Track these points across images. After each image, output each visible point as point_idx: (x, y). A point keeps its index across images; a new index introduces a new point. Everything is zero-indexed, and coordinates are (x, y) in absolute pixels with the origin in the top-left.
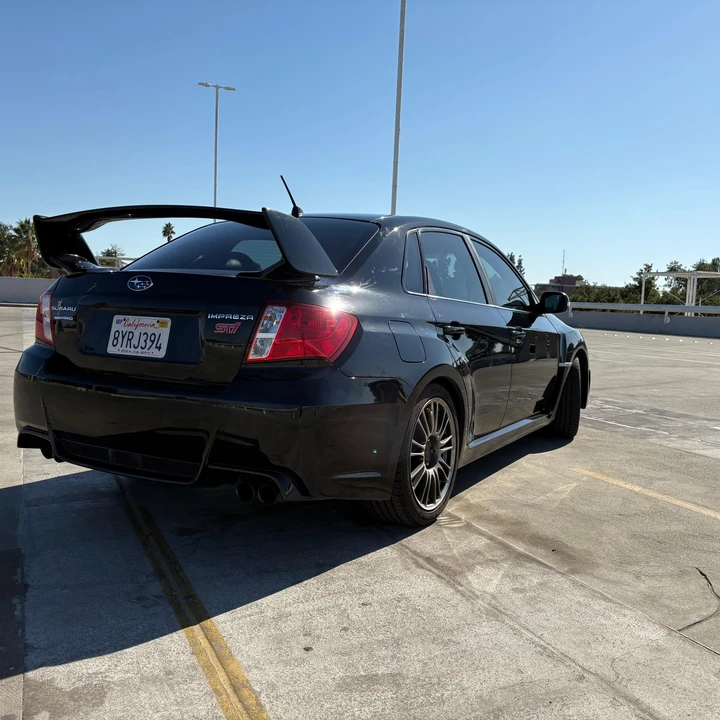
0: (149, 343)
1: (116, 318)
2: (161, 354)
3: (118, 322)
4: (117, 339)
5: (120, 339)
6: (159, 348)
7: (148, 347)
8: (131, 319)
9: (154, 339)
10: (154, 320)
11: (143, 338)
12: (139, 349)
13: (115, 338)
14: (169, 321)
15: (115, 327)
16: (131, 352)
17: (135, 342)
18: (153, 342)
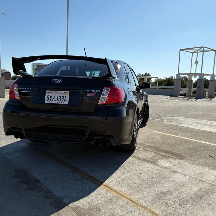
0: (62, 99)
1: (47, 91)
2: (67, 103)
3: (48, 93)
4: (48, 98)
5: (50, 98)
6: (66, 101)
7: (61, 101)
8: (53, 92)
9: (63, 98)
10: (63, 92)
11: (59, 98)
12: (58, 101)
13: (47, 98)
14: (69, 92)
15: (47, 94)
16: (55, 102)
17: (56, 99)
18: (63, 99)
